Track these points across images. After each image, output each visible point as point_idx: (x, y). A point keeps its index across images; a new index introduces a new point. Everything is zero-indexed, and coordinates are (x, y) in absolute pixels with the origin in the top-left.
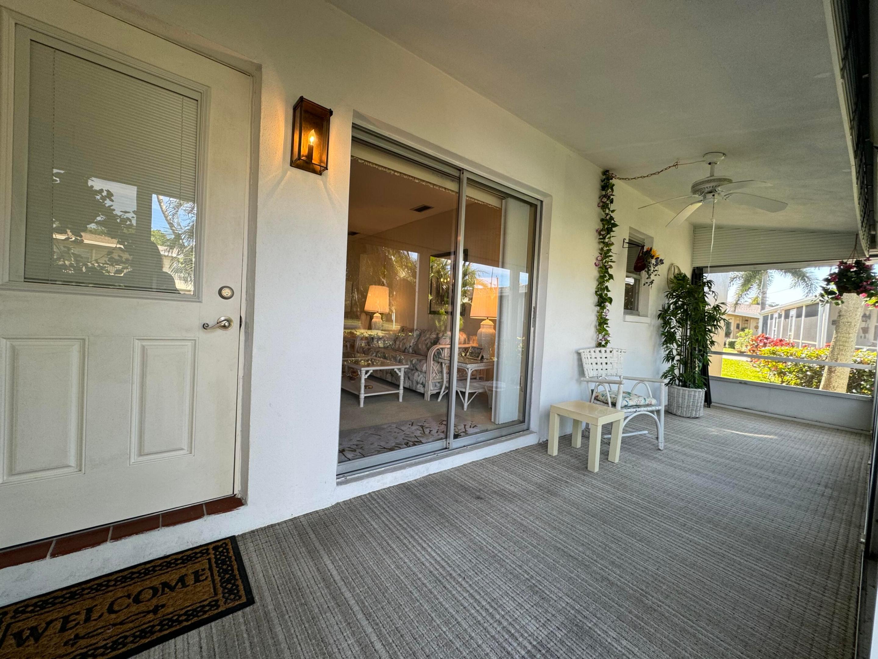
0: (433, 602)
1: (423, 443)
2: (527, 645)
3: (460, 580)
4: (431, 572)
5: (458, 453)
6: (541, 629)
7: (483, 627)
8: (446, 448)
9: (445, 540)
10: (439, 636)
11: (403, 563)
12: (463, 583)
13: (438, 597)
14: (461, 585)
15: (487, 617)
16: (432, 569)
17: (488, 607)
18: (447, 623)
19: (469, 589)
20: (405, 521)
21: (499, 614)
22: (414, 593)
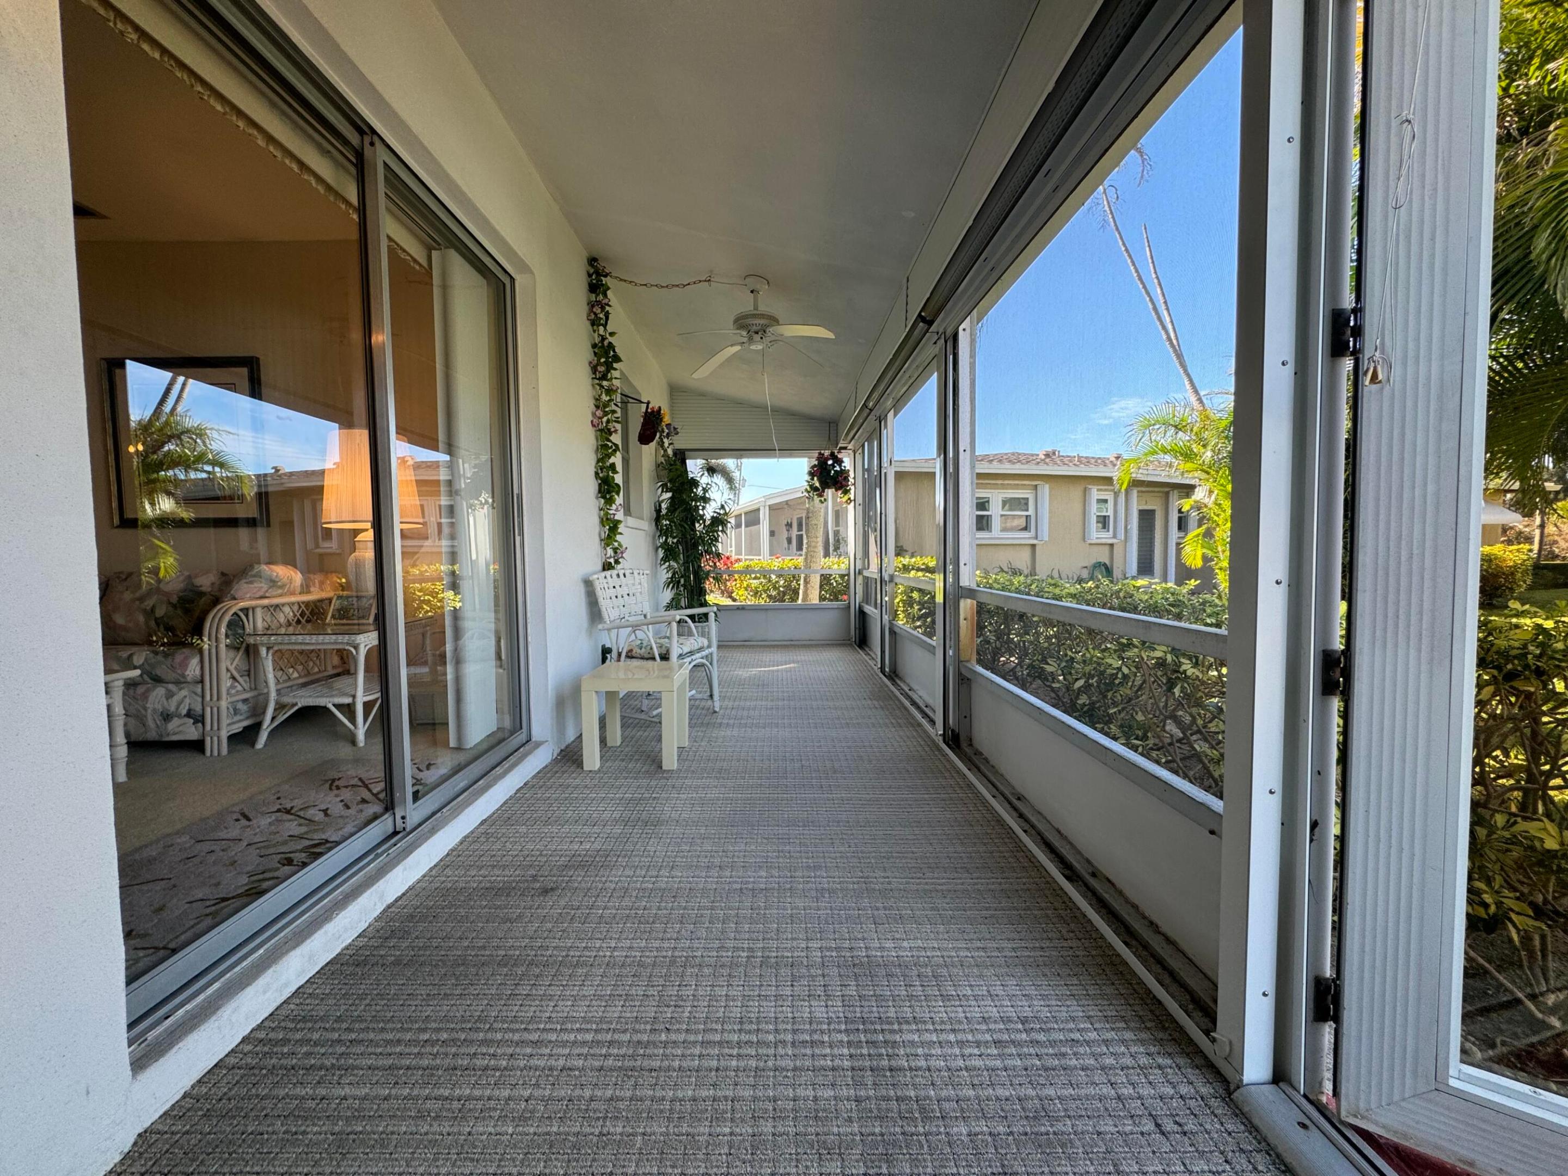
0: (661, 1111)
1: (338, 843)
2: (840, 1037)
3: (663, 1037)
4: (601, 1069)
5: (433, 831)
6: (830, 1003)
7: (770, 1070)
8: (395, 833)
9: (562, 997)
10: (730, 1148)
11: (523, 1105)
12: (673, 1037)
13: (659, 1093)
14: (675, 1042)
15: (760, 1051)
16: (597, 1064)
17: (745, 1038)
18: (718, 1118)
19: (692, 1038)
20: (434, 1025)
21: (767, 1032)
22: (612, 1130)
